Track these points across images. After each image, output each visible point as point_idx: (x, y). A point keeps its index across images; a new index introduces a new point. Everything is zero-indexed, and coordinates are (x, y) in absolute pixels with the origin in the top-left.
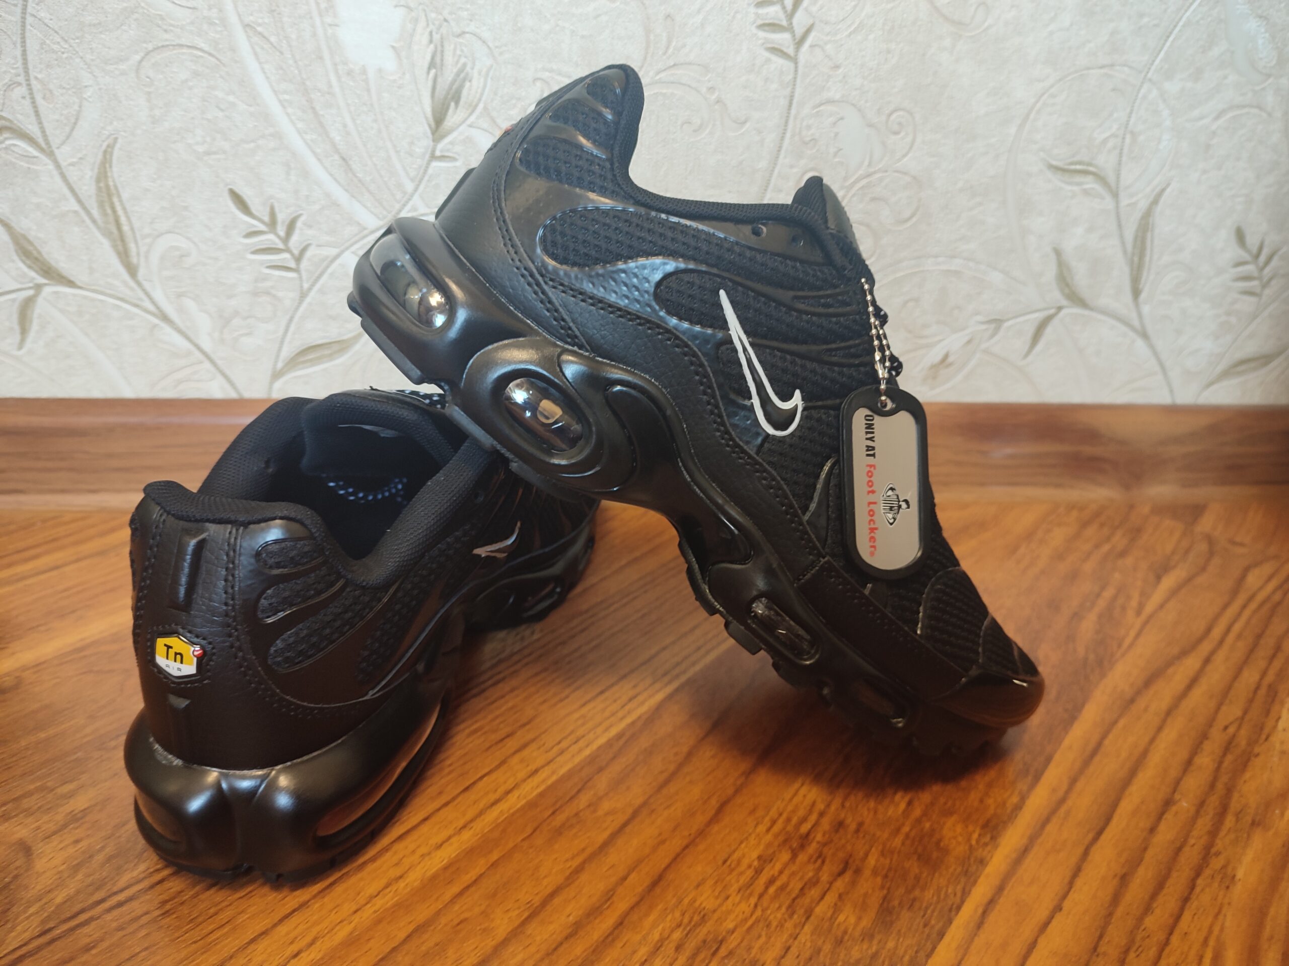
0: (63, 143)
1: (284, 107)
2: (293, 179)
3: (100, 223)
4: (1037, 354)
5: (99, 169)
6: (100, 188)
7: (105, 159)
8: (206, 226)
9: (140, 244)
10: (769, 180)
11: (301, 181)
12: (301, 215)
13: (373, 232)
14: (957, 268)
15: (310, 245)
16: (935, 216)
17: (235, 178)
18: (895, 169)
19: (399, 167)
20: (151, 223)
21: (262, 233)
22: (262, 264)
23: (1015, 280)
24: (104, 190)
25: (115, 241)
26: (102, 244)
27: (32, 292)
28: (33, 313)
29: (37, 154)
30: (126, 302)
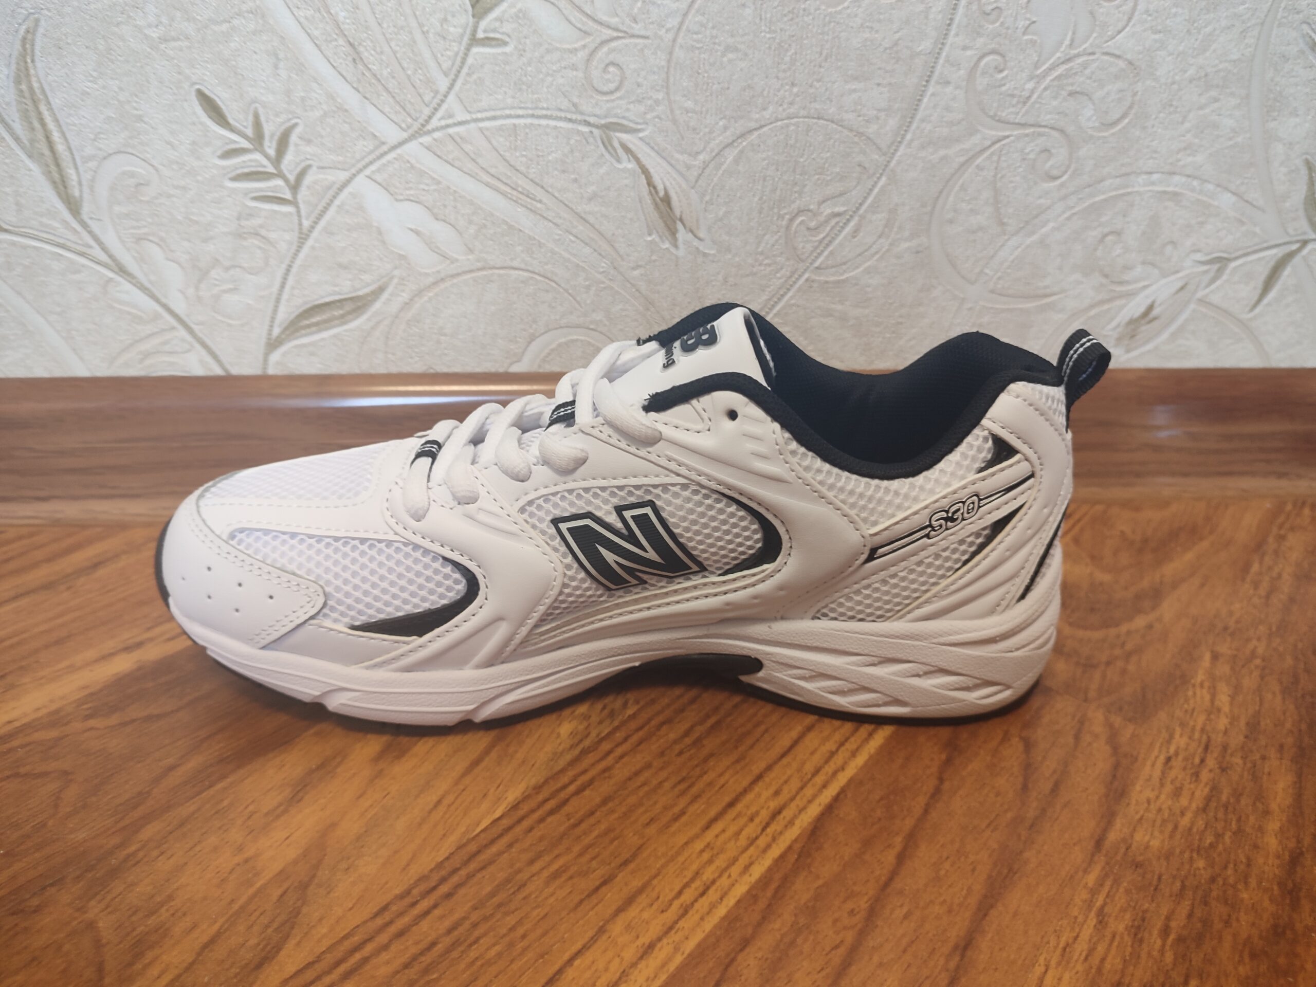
2: (283, 73)
3: (25, 141)
4: (1269, 304)
5: (18, 64)
6: (21, 91)
7: (25, 49)
8: (169, 143)
9: (81, 169)
10: (933, 67)
11: (295, 76)
12: (296, 125)
13: (394, 148)
14: (1177, 189)
15: (309, 166)
16: (1153, 117)
17: (203, 74)
18: (1105, 50)
19: (427, 54)
20: (95, 140)
21: (244, 151)
22: (246, 194)
23: (1251, 204)
24: (27, 94)
25: (47, 166)
26: (30, 170)
30: (68, 249)
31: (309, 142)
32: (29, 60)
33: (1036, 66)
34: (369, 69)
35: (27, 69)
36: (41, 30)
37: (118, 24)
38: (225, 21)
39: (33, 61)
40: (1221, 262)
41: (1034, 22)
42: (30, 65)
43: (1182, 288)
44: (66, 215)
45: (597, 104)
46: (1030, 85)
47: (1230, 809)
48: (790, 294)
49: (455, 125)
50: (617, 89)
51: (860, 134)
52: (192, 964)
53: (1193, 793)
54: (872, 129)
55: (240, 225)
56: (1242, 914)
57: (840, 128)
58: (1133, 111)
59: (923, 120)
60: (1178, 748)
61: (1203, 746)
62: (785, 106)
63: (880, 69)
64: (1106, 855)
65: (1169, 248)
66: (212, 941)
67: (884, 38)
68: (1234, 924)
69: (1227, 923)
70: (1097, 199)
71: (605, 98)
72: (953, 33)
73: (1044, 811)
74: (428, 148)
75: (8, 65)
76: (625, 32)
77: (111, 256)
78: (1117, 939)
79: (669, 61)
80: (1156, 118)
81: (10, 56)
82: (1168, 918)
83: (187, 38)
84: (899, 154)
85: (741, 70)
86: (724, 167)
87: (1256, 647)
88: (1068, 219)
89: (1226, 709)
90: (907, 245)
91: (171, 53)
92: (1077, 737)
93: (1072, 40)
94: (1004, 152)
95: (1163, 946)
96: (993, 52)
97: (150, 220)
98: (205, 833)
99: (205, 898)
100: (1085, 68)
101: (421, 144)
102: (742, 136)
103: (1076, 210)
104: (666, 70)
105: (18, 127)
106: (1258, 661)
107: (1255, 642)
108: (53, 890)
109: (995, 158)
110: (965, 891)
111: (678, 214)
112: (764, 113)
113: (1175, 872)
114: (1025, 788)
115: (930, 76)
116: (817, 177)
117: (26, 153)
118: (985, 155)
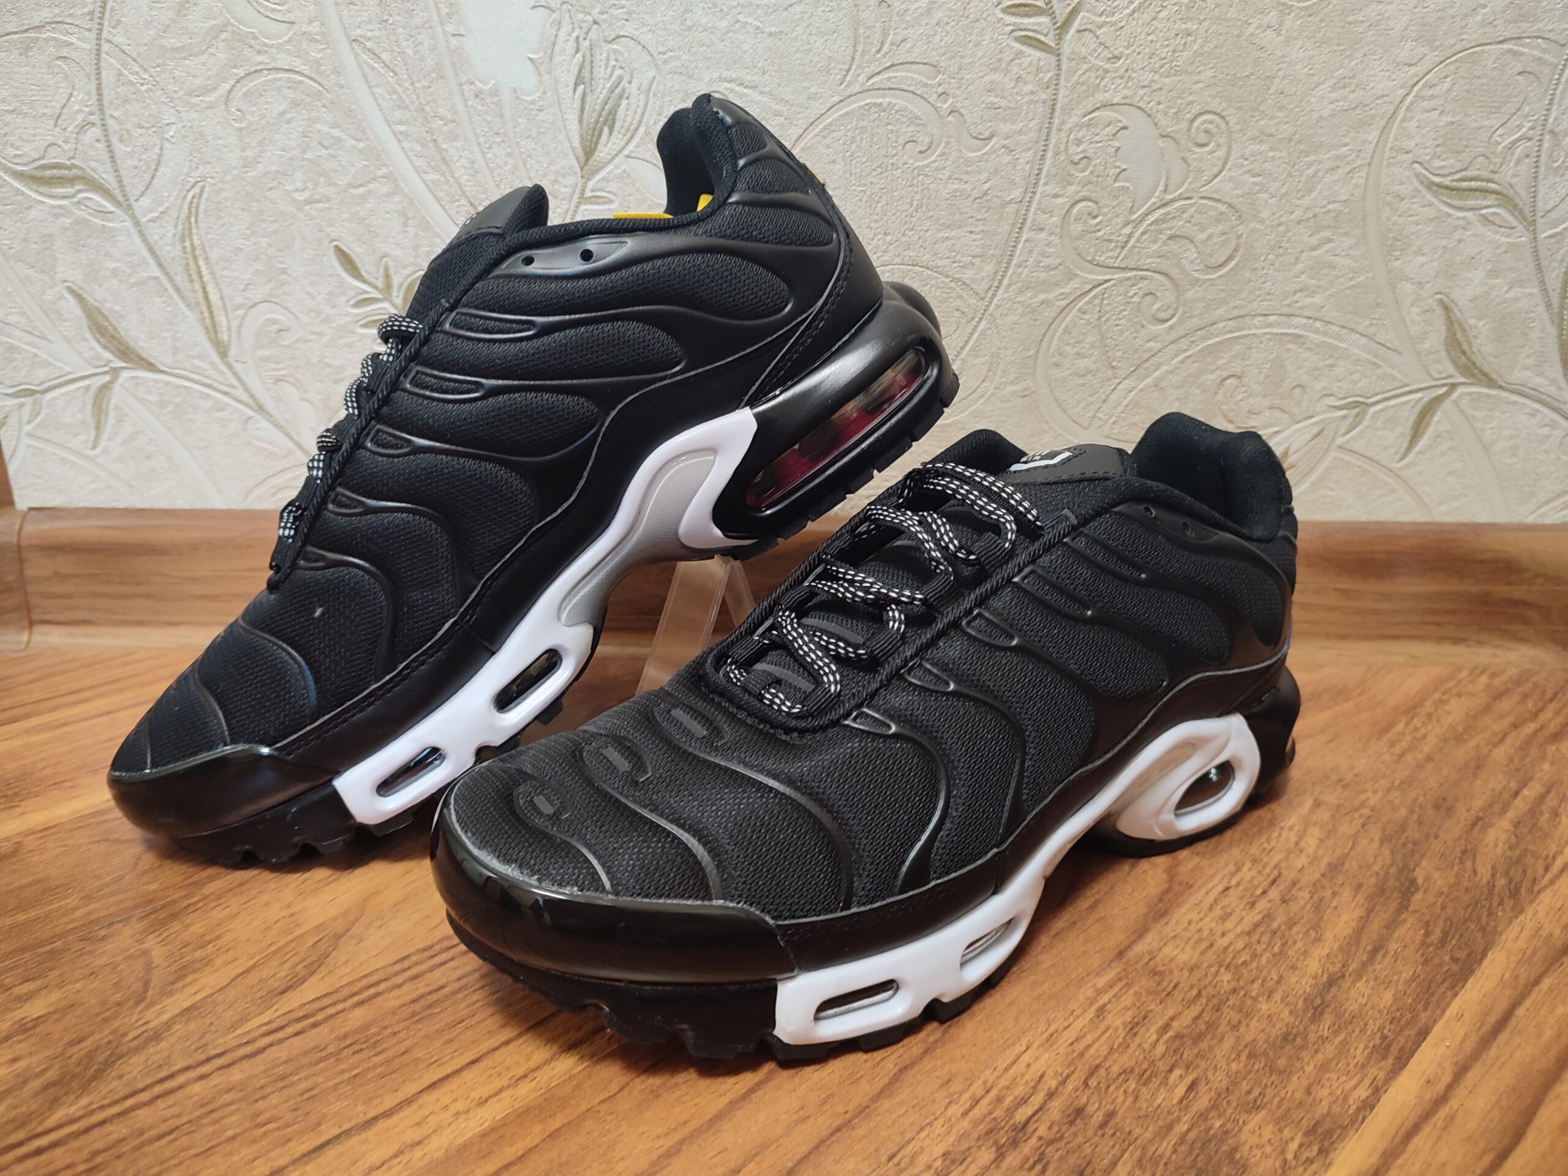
0: (142, 194)
1: (399, 141)
2: (412, 230)
3: (184, 292)
4: (1420, 453)
5: (183, 224)
6: (185, 247)
7: (190, 212)
9: (231, 316)
10: (1025, 215)
11: (420, 233)
14: (1297, 331)
16: (1262, 258)
17: (341, 232)
18: (1202, 195)
20: (244, 290)
21: (374, 300)
23: (1383, 345)
24: (189, 250)
25: (202, 313)
26: (187, 317)
27: (107, 378)
28: (108, 403)
29: (113, 209)
30: (215, 389)
32: (193, 220)
35: (190, 229)
36: (205, 196)
37: (270, 189)
38: (361, 185)
39: (196, 222)
40: (1358, 407)
41: (1124, 170)
42: (193, 225)
43: (1318, 435)
44: (215, 358)
46: (1127, 230)
47: (1278, 933)
51: (956, 280)
52: (227, 986)
54: (968, 275)
56: (1255, 1020)
57: (935, 274)
58: (1239, 254)
59: (1019, 266)
60: (1242, 880)
61: (1270, 880)
62: (879, 254)
63: (971, 217)
64: (1126, 963)
65: (1298, 390)
66: (247, 971)
67: (973, 189)
68: (1242, 1028)
69: (1235, 1028)
70: (1211, 342)
72: (1042, 182)
73: (1074, 923)
75: (176, 226)
77: (252, 396)
78: (1111, 1031)
80: (1265, 260)
81: (178, 218)
83: (329, 200)
84: (997, 298)
87: (1368, 798)
88: (1182, 362)
89: (1311, 851)
90: (1013, 388)
91: (312, 212)
93: (1167, 186)
94: (1106, 295)
95: (1158, 1040)
96: (1085, 199)
97: (288, 363)
100: (1183, 213)
103: (1190, 352)
105: (181, 279)
106: (1366, 811)
107: (1369, 794)
109: (1097, 302)
113: (1194, 982)
115: (1022, 224)
117: (184, 302)
118: (1086, 299)
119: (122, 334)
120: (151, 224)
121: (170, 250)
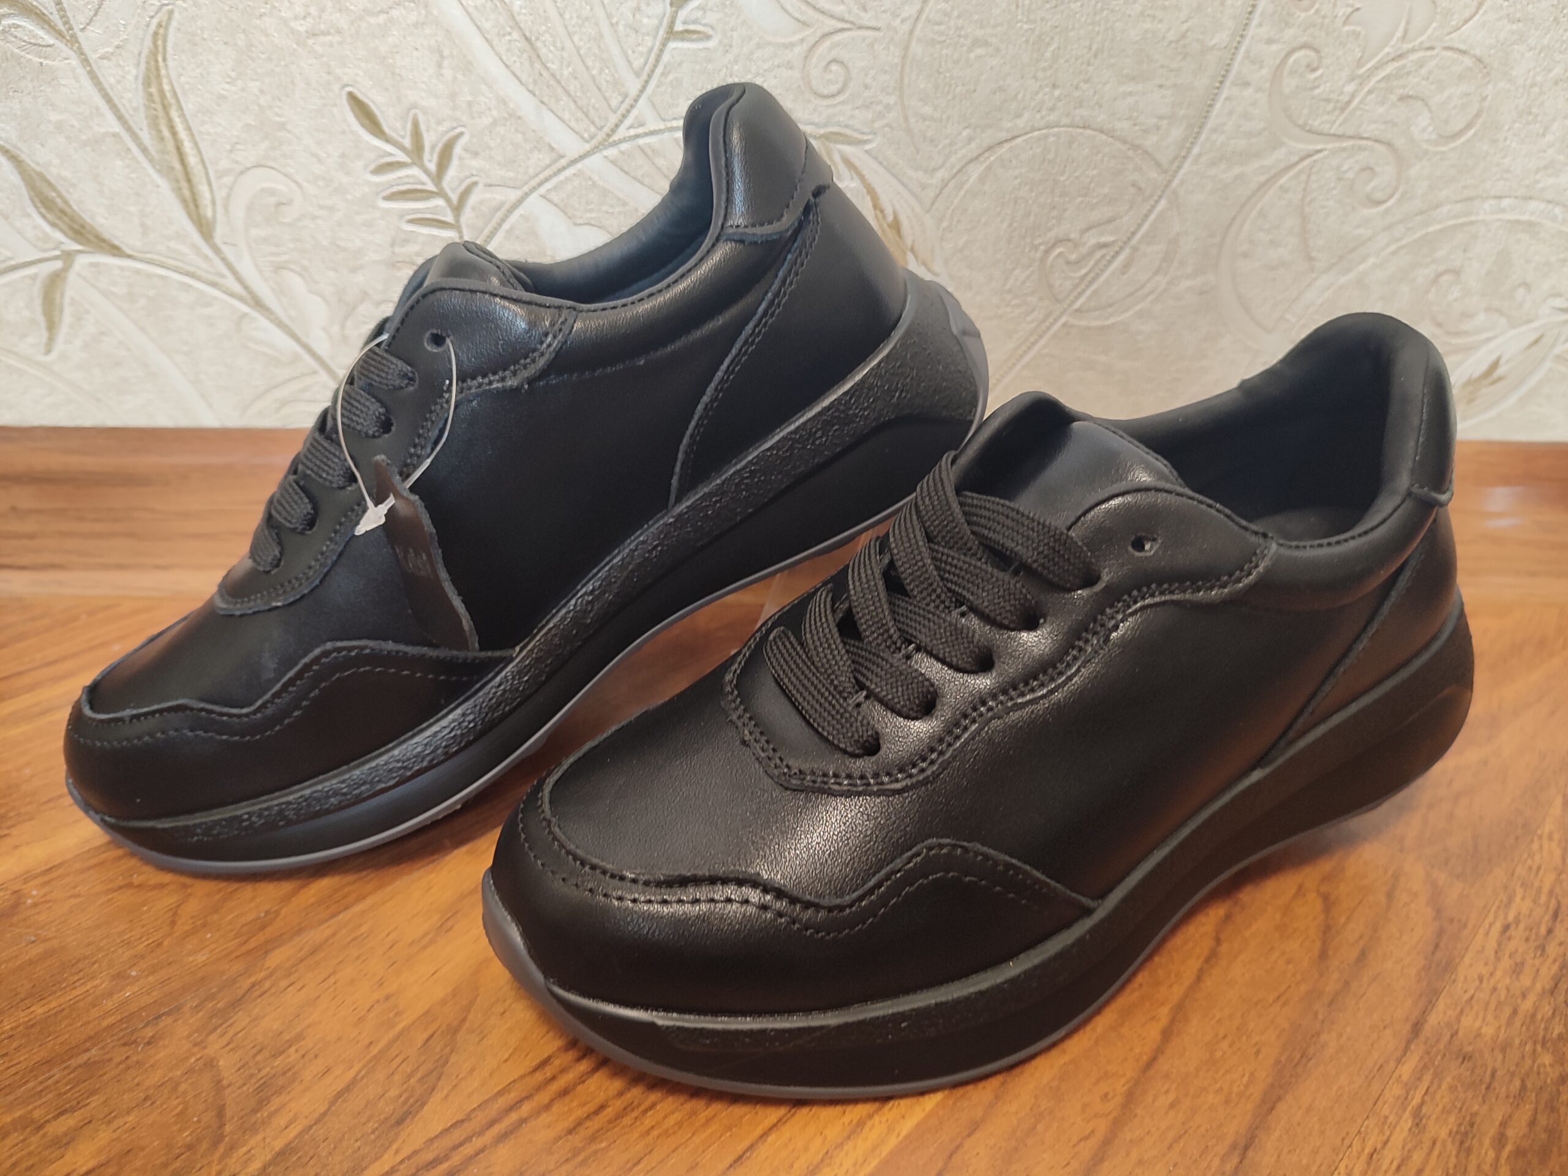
0: (90, 22)
2: (448, 73)
3: (153, 153)
5: (148, 63)
6: (151, 95)
7: (156, 46)
8: (314, 155)
9: (214, 185)
10: (1229, 65)
11: (460, 77)
12: (461, 134)
13: (574, 162)
14: (1533, 218)
15: (475, 184)
16: (1506, 127)
17: (357, 75)
18: (1447, 44)
19: (615, 50)
20: (231, 151)
21: (400, 165)
22: (401, 217)
24: (157, 98)
25: (177, 181)
26: (158, 186)
27: (58, 265)
28: (62, 296)
29: (51, 42)
30: (199, 278)
31: (476, 154)
32: (160, 59)
33: (1359, 63)
34: (547, 69)
35: (158, 69)
36: (174, 24)
37: (261, 16)
39: (164, 60)
41: (1358, 9)
42: (161, 63)
43: (1536, 342)
44: (197, 238)
45: (815, 110)
46: (1350, 88)
48: (1042, 342)
49: (646, 134)
50: (840, 92)
51: (1135, 147)
52: (324, 1114)
53: (1538, 970)
54: (1150, 141)
55: (393, 253)
57: (1110, 140)
58: (1481, 120)
59: (1214, 130)
60: (1519, 914)
61: (1551, 912)
62: (1044, 113)
63: (1162, 67)
64: (1425, 1043)
65: (1522, 291)
66: (348, 1089)
67: (1169, 30)
70: (1431, 229)
71: (825, 102)
72: (1255, 22)
73: (1347, 983)
74: (613, 162)
75: (138, 65)
76: (852, 23)
77: (246, 288)
79: (904, 58)
80: (1509, 129)
81: (140, 54)
82: (1504, 1124)
83: (339, 32)
84: (1182, 171)
85: (992, 68)
86: (967, 186)
88: (1394, 253)
90: (1189, 283)
91: (317, 48)
92: (1390, 895)
93: (1406, 32)
94: (1314, 170)
96: (1304, 46)
97: (291, 246)
98: (341, 962)
99: (339, 1039)
100: (1421, 67)
101: (606, 157)
102: (990, 148)
103: (1404, 242)
104: (899, 69)
105: (145, 136)
108: (167, 1021)
109: (1303, 177)
110: (1245, 1080)
111: (909, 244)
112: (1018, 121)
113: (1512, 1069)
114: (1323, 955)
115: (1224, 76)
116: (1079, 199)
117: (154, 167)
118: (1292, 173)
119: (75, 208)
120: (105, 62)
121: (131, 98)
